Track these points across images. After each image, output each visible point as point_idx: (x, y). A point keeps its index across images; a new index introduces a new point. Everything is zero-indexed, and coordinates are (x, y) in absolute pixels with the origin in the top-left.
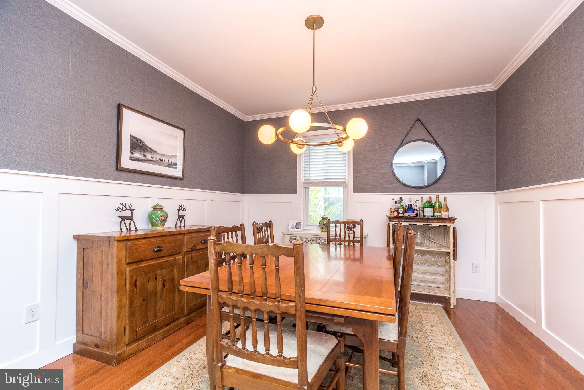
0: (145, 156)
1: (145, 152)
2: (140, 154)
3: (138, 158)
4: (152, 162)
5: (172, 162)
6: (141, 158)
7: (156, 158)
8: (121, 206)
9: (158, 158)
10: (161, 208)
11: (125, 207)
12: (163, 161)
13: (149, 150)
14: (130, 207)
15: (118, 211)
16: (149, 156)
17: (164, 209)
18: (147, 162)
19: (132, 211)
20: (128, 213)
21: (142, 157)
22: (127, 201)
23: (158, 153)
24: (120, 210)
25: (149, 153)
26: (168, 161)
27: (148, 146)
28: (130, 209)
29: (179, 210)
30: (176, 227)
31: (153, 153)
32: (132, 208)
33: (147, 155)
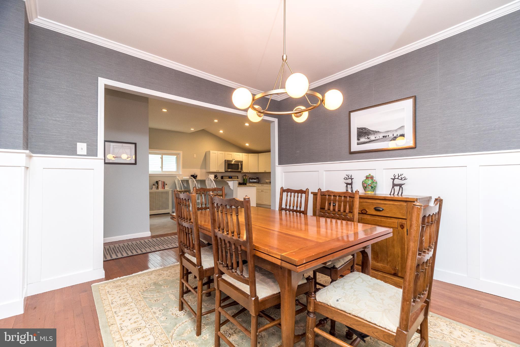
0: (368, 138)
1: (368, 135)
2: (365, 138)
3: (364, 141)
4: (376, 141)
5: (397, 135)
6: (365, 141)
7: (379, 137)
8: (346, 177)
9: (381, 136)
10: (372, 178)
11: (349, 177)
12: (387, 137)
13: (372, 132)
14: (351, 177)
15: (345, 179)
16: (372, 137)
17: (374, 178)
18: (371, 142)
19: (352, 179)
20: (349, 181)
21: (367, 140)
22: (349, 173)
23: (382, 132)
24: (346, 179)
25: (373, 135)
26: (393, 135)
27: (371, 130)
28: (351, 178)
29: (394, 179)
30: (390, 194)
31: (376, 134)
32: (352, 178)
33: (371, 137)
